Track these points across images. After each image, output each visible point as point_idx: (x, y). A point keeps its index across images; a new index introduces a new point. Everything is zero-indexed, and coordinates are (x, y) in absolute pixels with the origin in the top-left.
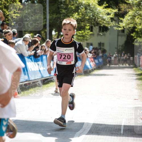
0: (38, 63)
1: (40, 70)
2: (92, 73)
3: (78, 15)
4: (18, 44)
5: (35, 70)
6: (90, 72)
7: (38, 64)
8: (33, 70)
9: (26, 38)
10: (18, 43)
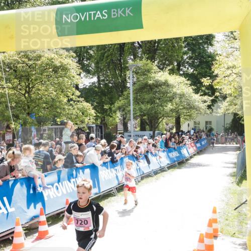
0: (116, 168)
1: (118, 175)
2: (189, 162)
3: (172, 105)
4: (90, 154)
5: (110, 178)
6: (187, 160)
7: (116, 170)
8: (106, 179)
9: (98, 147)
10: (90, 152)
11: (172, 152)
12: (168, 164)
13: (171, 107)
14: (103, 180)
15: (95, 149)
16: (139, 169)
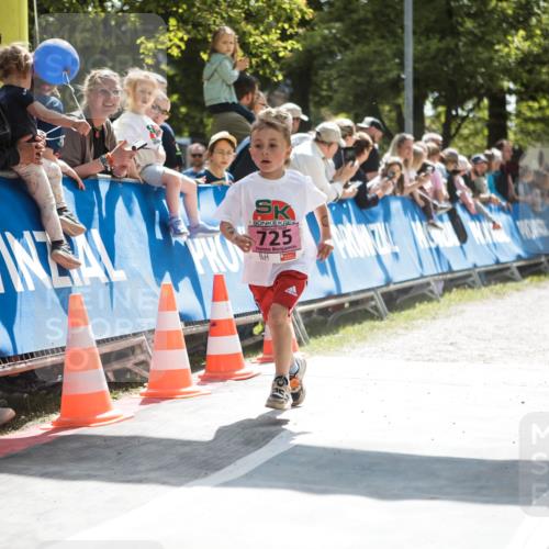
0: (372, 226)
1: (381, 252)
3: (529, 37)
5: (362, 255)
7: (373, 232)
8: (351, 256)
11: (529, 218)
12: (519, 258)
13: (526, 45)
14: (344, 256)
15: (316, 140)
16: (437, 249)
